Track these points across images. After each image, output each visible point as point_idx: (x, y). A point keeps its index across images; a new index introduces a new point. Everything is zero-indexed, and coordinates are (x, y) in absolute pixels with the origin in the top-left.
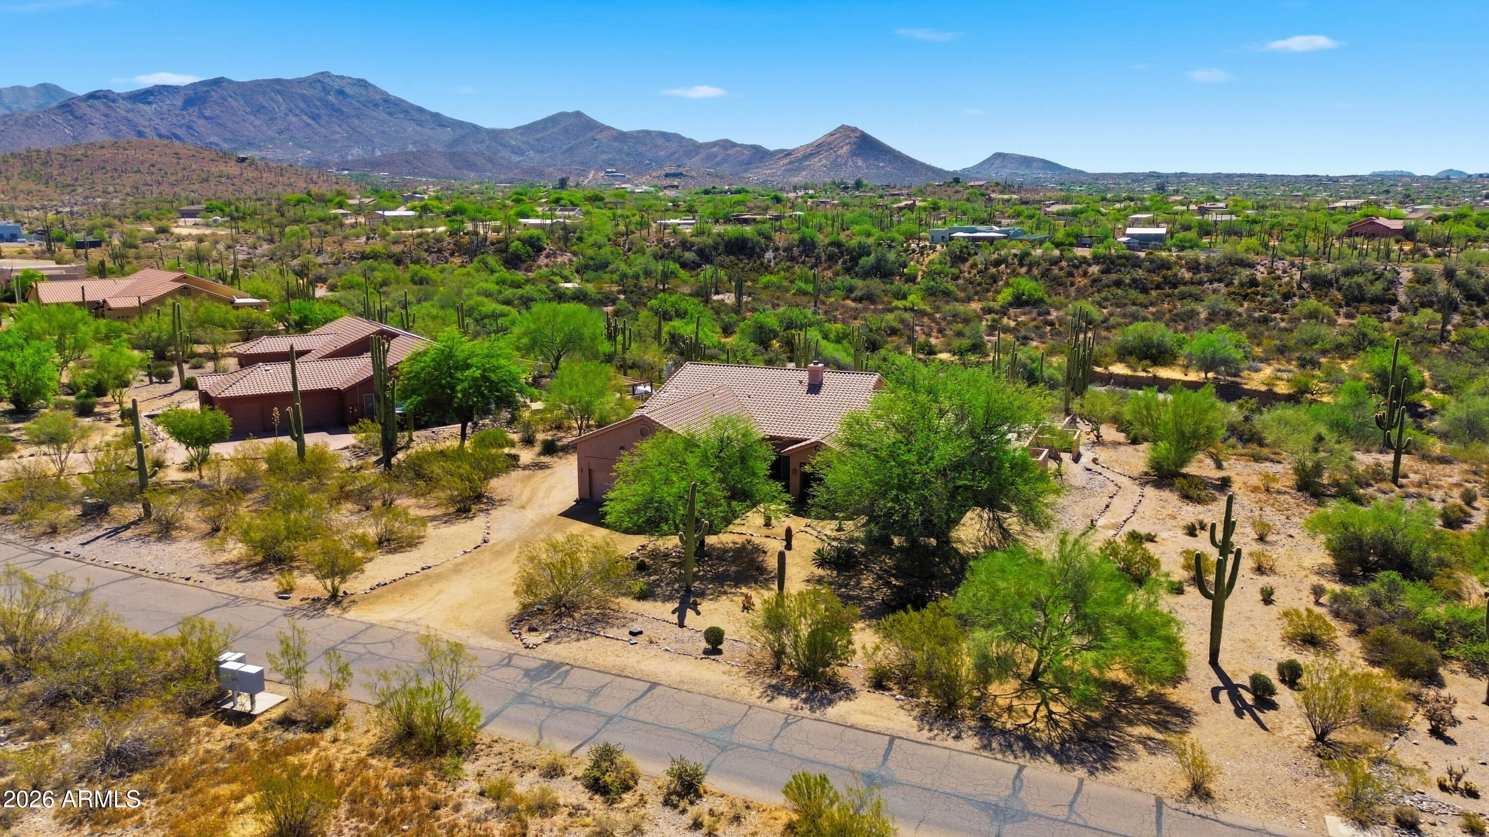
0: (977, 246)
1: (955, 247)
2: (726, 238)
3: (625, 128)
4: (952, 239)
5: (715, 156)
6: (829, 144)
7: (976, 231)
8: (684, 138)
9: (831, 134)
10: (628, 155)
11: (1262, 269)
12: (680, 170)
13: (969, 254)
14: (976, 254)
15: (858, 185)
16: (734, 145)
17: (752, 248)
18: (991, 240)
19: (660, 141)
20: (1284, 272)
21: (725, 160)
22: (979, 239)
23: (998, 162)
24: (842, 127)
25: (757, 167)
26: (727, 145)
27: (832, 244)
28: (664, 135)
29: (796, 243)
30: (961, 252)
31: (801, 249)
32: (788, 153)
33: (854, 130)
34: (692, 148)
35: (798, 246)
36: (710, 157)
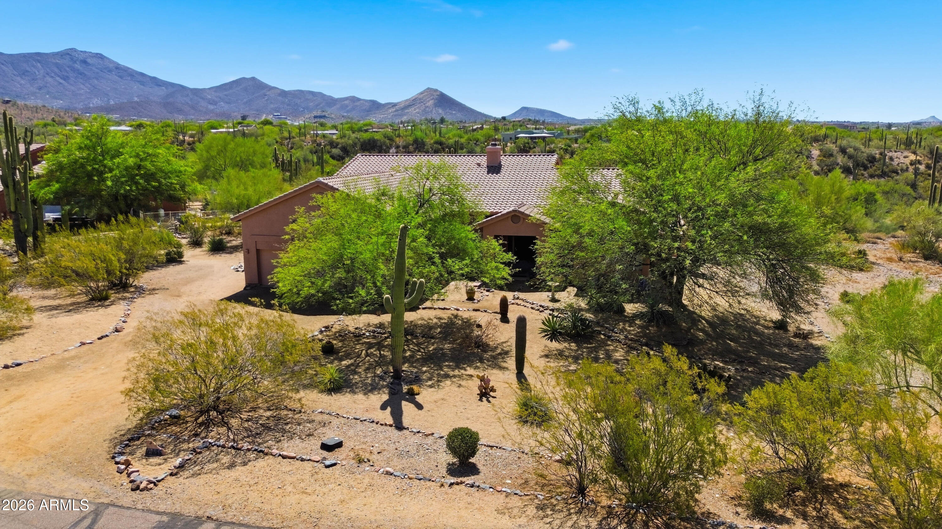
0: (535, 142)
1: (520, 143)
2: (361, 140)
3: (287, 89)
4: (518, 138)
5: (347, 106)
6: (420, 99)
7: (533, 133)
8: (325, 95)
9: (422, 93)
10: (288, 105)
12: (324, 114)
13: (530, 148)
14: (535, 147)
15: (442, 121)
16: (359, 100)
17: (381, 147)
18: (544, 138)
19: (310, 97)
21: (353, 109)
22: (535, 138)
23: (524, 112)
24: (428, 88)
25: (375, 114)
26: (354, 99)
27: (436, 143)
28: (312, 93)
29: (412, 142)
30: (524, 146)
31: (415, 146)
32: (394, 105)
33: (436, 90)
34: (331, 101)
35: (413, 145)
36: (344, 107)
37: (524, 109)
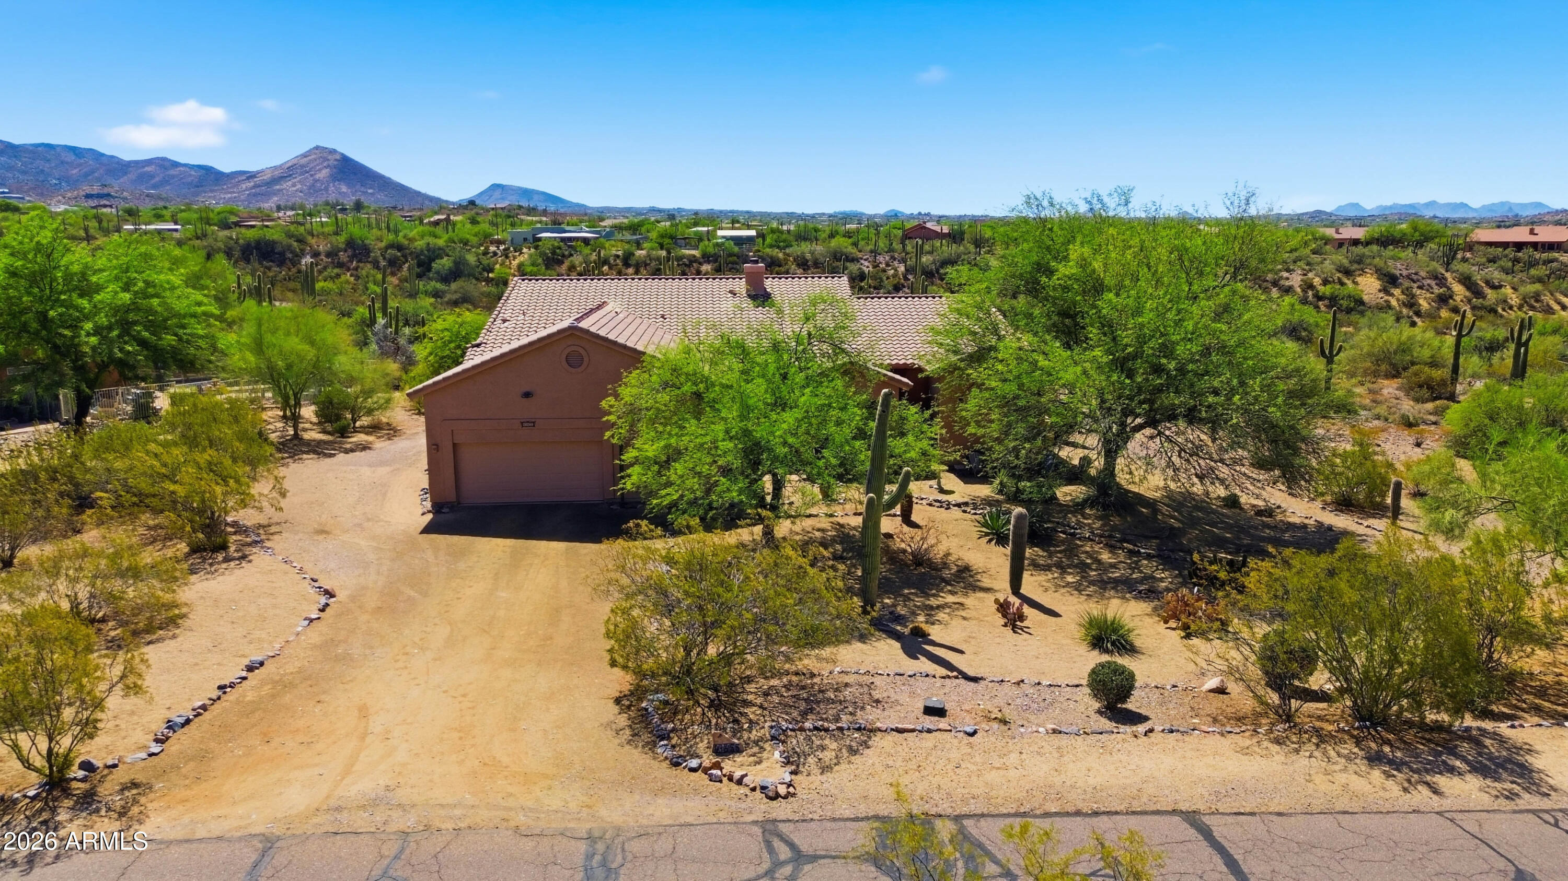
0: (570, 247)
1: (546, 248)
2: (241, 241)
3: (17, 141)
4: (540, 239)
5: (152, 176)
6: (302, 166)
7: (565, 232)
8: (103, 155)
9: (304, 156)
10: (24, 173)
11: (866, 263)
12: (106, 191)
13: (563, 256)
14: (571, 255)
15: (358, 207)
16: (176, 164)
17: (282, 254)
18: (586, 241)
19: (71, 157)
20: (888, 265)
21: (165, 182)
22: (570, 239)
23: (497, 194)
24: (317, 148)
25: (212, 191)
26: (164, 164)
27: (391, 246)
28: (73, 150)
29: (343, 246)
30: (554, 253)
31: (350, 252)
32: (251, 176)
33: (333, 152)
34: (117, 167)
35: (345, 251)
36: (143, 178)
37: (495, 187)
